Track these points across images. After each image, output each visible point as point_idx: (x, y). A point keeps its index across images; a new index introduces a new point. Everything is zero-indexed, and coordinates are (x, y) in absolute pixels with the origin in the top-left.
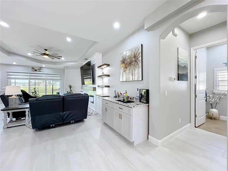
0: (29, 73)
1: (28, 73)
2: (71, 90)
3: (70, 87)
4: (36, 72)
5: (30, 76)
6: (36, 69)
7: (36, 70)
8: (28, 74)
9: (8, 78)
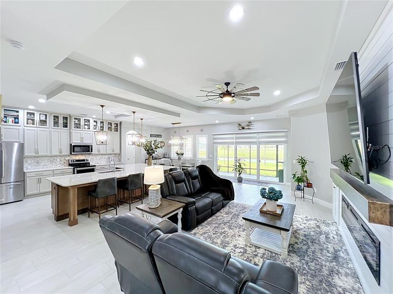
0: (235, 134)
1: (233, 134)
2: (306, 172)
3: (303, 163)
4: (244, 130)
5: (236, 138)
6: (243, 125)
7: (243, 128)
8: (234, 136)
9: (215, 143)
